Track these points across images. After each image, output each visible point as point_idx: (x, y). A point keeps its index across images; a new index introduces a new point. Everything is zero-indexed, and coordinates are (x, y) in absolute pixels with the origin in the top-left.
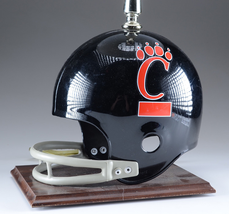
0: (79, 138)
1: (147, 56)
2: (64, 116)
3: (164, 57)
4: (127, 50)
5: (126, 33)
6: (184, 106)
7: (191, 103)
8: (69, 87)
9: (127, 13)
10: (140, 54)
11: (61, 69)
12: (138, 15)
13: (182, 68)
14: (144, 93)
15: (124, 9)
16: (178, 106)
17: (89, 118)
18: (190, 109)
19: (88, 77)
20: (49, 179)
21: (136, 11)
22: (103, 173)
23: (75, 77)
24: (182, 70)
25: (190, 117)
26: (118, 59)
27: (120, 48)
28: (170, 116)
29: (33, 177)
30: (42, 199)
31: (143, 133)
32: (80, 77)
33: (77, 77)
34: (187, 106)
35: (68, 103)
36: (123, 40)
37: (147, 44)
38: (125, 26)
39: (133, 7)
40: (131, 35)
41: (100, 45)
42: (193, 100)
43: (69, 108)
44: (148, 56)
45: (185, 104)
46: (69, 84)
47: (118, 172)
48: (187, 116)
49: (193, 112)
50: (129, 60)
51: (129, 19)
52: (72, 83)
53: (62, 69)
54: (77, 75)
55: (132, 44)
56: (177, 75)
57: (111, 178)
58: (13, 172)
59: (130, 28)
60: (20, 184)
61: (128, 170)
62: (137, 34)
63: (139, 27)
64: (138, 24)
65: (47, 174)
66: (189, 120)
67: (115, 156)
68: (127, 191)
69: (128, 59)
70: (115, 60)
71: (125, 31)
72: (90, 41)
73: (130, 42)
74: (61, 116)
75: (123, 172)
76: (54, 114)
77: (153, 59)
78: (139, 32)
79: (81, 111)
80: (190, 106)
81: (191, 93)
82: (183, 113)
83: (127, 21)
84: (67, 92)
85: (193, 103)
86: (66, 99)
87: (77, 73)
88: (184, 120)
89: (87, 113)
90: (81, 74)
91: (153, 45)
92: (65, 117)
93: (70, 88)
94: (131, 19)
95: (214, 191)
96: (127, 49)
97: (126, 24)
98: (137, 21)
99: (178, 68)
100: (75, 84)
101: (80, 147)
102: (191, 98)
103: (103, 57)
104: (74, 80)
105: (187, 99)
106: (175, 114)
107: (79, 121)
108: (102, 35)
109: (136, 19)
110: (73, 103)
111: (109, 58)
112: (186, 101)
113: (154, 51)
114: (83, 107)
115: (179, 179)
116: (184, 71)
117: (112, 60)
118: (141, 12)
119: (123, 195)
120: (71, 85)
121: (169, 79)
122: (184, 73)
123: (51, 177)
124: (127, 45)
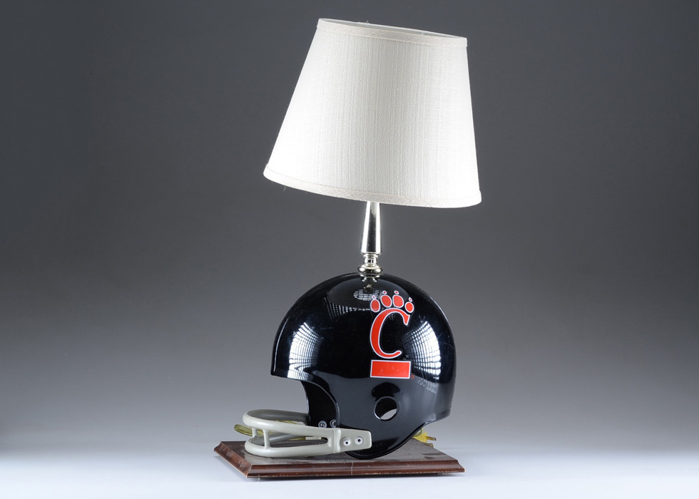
0: (304, 408)
1: (383, 308)
2: (285, 375)
3: (403, 308)
4: (364, 299)
5: (363, 278)
6: (430, 368)
7: (439, 365)
8: (292, 341)
9: (364, 254)
10: (375, 305)
11: (283, 319)
12: (377, 256)
13: (430, 322)
14: (378, 351)
15: (360, 248)
16: (423, 367)
17: (316, 379)
18: (438, 372)
19: (314, 330)
20: (266, 451)
21: (375, 251)
22: (329, 444)
23: (300, 329)
24: (429, 325)
25: (437, 381)
26: (353, 310)
27: (355, 296)
28: (409, 378)
29: (246, 451)
30: (258, 468)
31: (375, 398)
32: (306, 330)
33: (303, 329)
34: (435, 368)
35: (291, 361)
36: (360, 286)
37: (384, 293)
38: (362, 270)
39: (371, 247)
40: (369, 281)
41: (330, 293)
42: (442, 361)
43: (291, 367)
44: (385, 308)
45: (432, 365)
46: (292, 338)
47: (347, 443)
48: (434, 381)
49: (441, 375)
50: (366, 311)
51: (366, 261)
52: (296, 336)
53: (285, 320)
54: (302, 326)
55: (369, 292)
56: (423, 330)
57: (338, 449)
58: (217, 449)
59: (368, 271)
60: (229, 459)
61: (359, 440)
62: (376, 279)
63: (379, 270)
64: (378, 267)
65: (264, 445)
66: (436, 386)
67: (344, 424)
68: (356, 464)
69: (364, 310)
70: (349, 310)
71: (362, 275)
72: (318, 286)
73: (368, 289)
74: (281, 376)
75: (353, 443)
76: (273, 373)
77: (391, 311)
78: (378, 276)
79: (305, 370)
80: (438, 369)
81: (438, 352)
82: (430, 378)
83: (364, 263)
84: (290, 347)
85: (442, 364)
86: (288, 356)
87: (303, 324)
88: (430, 386)
89: (314, 373)
90: (307, 325)
91: (391, 294)
92: (286, 377)
93: (293, 343)
94: (369, 261)
95: (462, 470)
96: (363, 297)
97: (363, 266)
98: (377, 264)
99: (424, 322)
100: (299, 337)
101: (304, 419)
102: (439, 358)
103: (335, 307)
104: (298, 333)
105: (434, 360)
106: (414, 376)
107: (303, 382)
108: (338, 277)
109: (375, 261)
110: (296, 361)
111: (345, 308)
112: (432, 362)
113: (392, 301)
114: (309, 365)
115: (423, 456)
116: (432, 326)
117: (345, 310)
118: (381, 252)
119: (352, 469)
120: (294, 340)
121: (414, 335)
122: (431, 329)
123: (268, 448)
124: (364, 292)
